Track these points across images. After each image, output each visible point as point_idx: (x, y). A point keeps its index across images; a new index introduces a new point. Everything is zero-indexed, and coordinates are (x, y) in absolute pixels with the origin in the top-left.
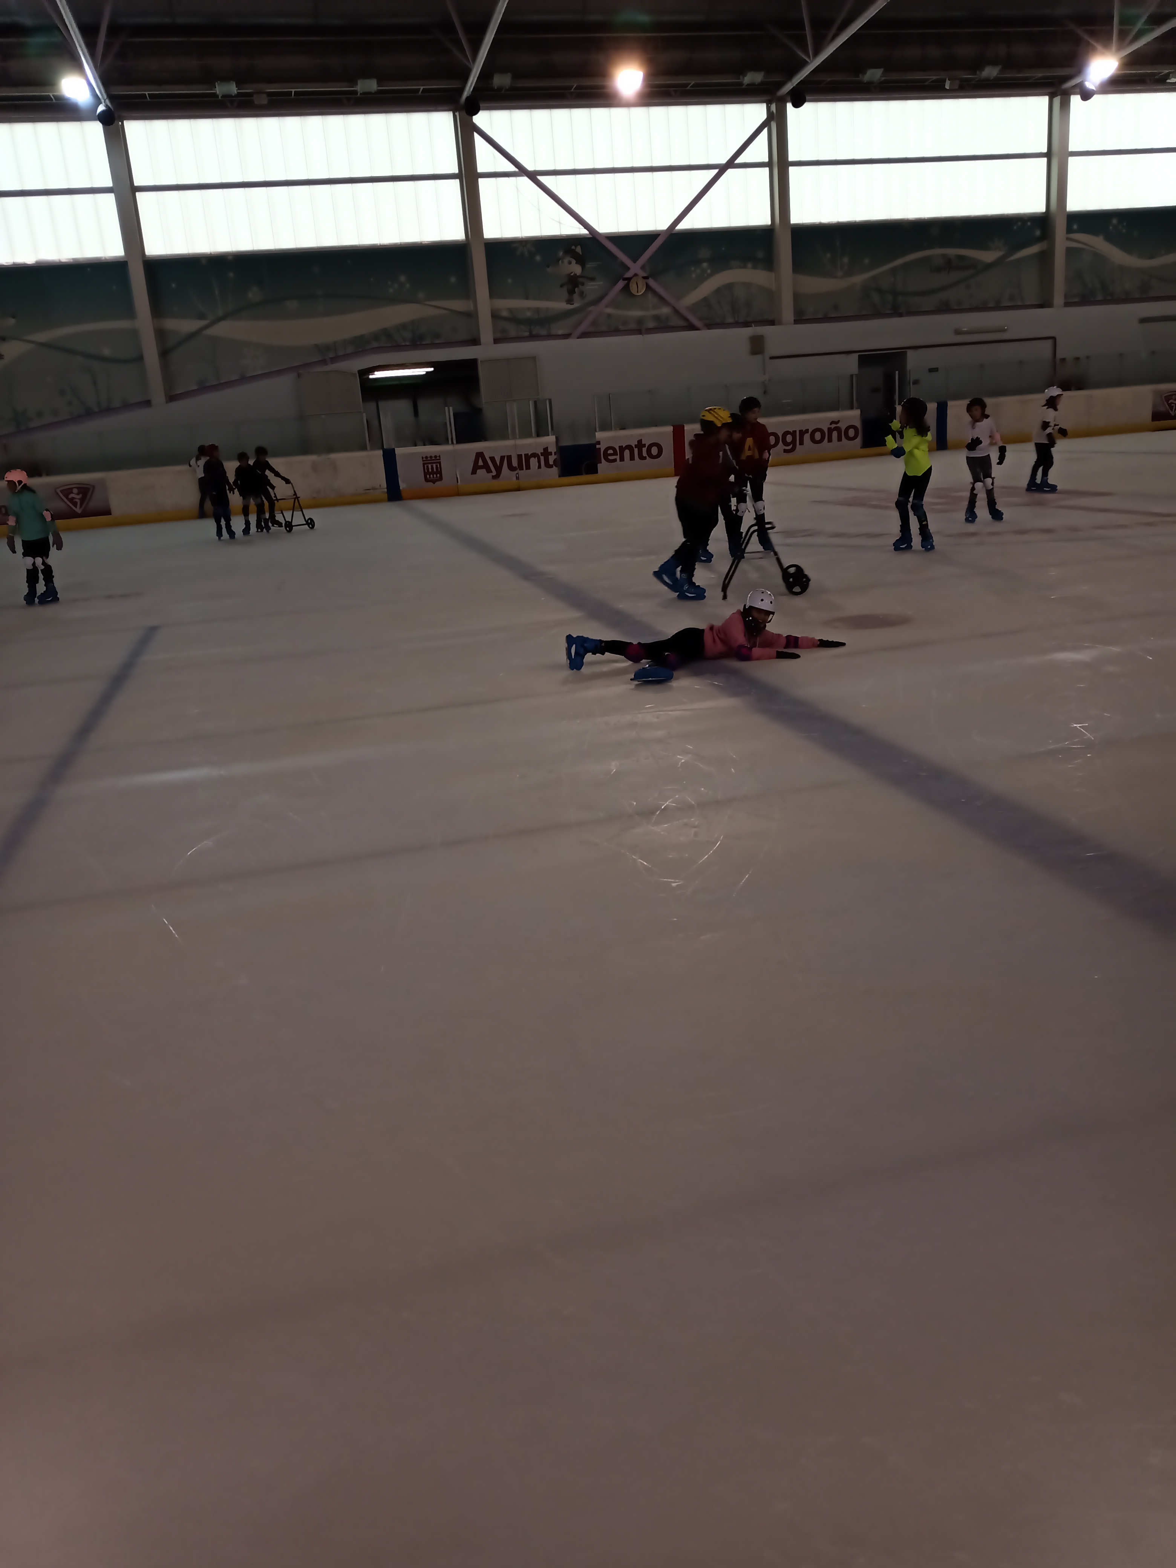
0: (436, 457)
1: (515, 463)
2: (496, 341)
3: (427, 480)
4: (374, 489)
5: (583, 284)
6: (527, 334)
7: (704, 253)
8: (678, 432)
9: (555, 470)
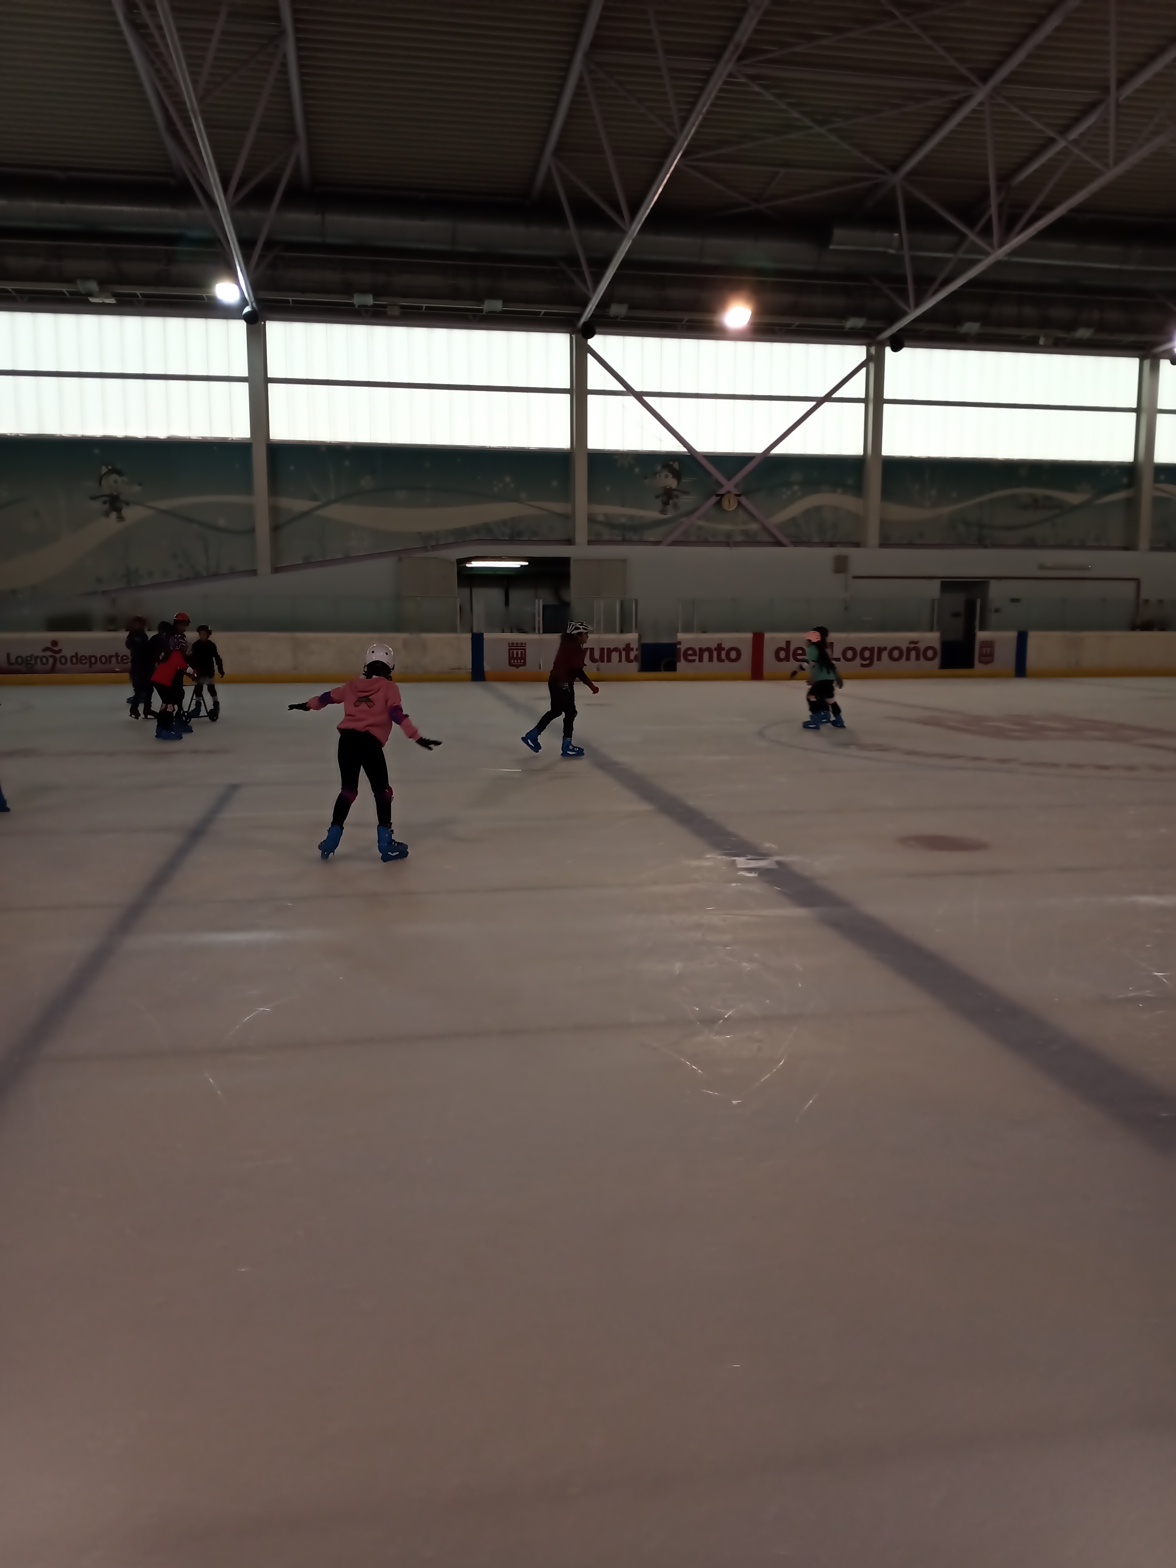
0: (522, 644)
1: (597, 655)
2: (590, 542)
3: (511, 665)
4: (459, 668)
5: (677, 497)
6: (620, 538)
7: (797, 476)
8: (758, 641)
9: (635, 666)
